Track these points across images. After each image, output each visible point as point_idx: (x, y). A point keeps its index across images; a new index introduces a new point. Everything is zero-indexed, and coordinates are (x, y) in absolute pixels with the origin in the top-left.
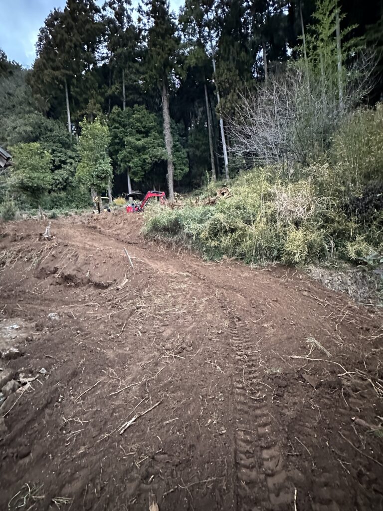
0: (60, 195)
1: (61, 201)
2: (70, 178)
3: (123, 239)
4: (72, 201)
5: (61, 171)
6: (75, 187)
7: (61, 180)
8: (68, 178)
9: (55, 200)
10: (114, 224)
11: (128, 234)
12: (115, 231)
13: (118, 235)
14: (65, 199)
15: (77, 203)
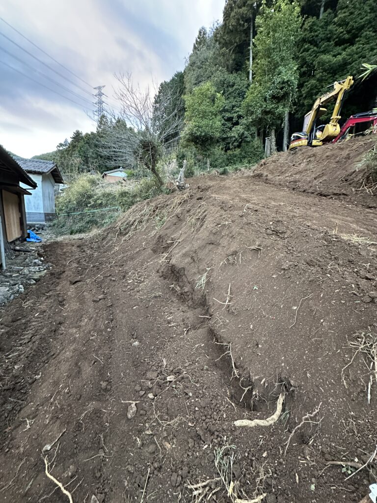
0: (235, 152)
1: (235, 159)
2: (246, 133)
3: (306, 187)
4: (244, 157)
5: (238, 127)
6: (249, 142)
7: (237, 136)
8: (243, 133)
9: (230, 158)
10: (289, 167)
11: (315, 179)
12: (291, 176)
13: (295, 182)
14: (239, 156)
15: (250, 158)
